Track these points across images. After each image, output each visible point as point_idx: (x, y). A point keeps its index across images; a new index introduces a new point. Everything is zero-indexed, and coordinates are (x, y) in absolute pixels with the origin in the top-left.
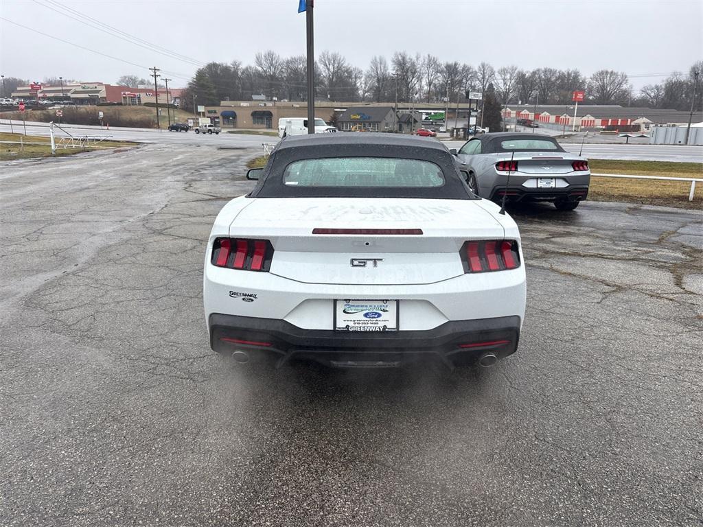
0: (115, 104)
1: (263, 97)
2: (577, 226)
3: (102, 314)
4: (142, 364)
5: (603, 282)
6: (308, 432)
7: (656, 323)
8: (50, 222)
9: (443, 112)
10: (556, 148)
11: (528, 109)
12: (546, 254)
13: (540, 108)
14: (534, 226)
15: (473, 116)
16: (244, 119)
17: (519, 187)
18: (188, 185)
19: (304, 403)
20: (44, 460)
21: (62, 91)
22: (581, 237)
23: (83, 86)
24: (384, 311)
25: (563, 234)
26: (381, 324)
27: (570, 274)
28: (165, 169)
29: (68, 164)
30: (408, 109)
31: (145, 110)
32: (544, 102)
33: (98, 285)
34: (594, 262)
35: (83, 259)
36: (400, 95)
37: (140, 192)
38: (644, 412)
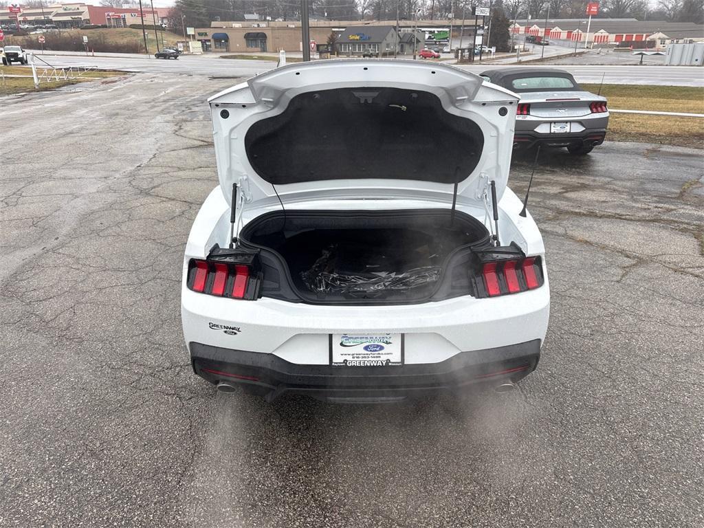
0: (99, 27)
1: (256, 16)
2: (592, 175)
3: (82, 306)
4: (125, 375)
5: (622, 252)
6: (304, 470)
7: (682, 308)
8: (31, 180)
9: (447, 30)
10: (572, 86)
11: (538, 24)
12: (560, 214)
13: (551, 23)
14: (546, 176)
15: (479, 35)
16: (237, 41)
17: (531, 132)
18: (178, 127)
19: (300, 429)
20: (15, 514)
21: (43, 14)
22: (597, 191)
23: (65, 7)
24: (387, 343)
25: (578, 187)
26: (384, 358)
27: (586, 242)
28: (155, 107)
29: (52, 101)
30: (410, 27)
31: (130, 32)
32: (555, 16)
33: (80, 266)
34: (611, 226)
35: (65, 230)
36: (402, 11)
37: (127, 138)
38: (673, 436)
